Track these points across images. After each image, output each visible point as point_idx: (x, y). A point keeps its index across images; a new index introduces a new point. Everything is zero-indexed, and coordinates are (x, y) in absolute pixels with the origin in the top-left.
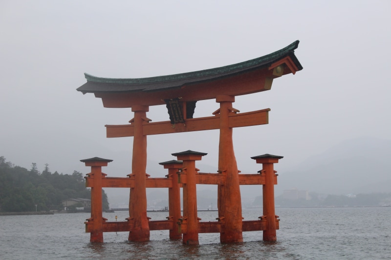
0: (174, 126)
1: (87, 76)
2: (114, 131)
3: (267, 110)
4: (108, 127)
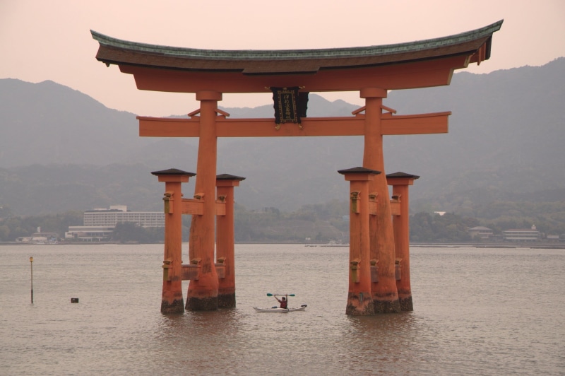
0: (278, 127)
3: (447, 114)
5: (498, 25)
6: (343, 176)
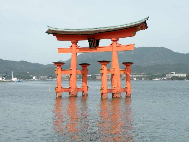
3: (134, 44)
4: (59, 49)
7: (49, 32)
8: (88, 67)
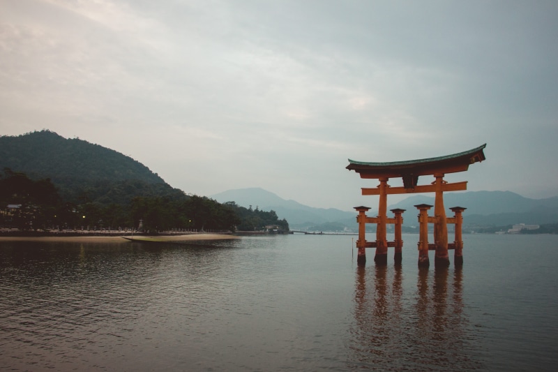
0: (405, 190)
1: (349, 160)
2: (366, 192)
3: (466, 182)
4: (363, 189)
5: (485, 145)
6: (416, 208)
7: (349, 168)
8: (402, 215)
